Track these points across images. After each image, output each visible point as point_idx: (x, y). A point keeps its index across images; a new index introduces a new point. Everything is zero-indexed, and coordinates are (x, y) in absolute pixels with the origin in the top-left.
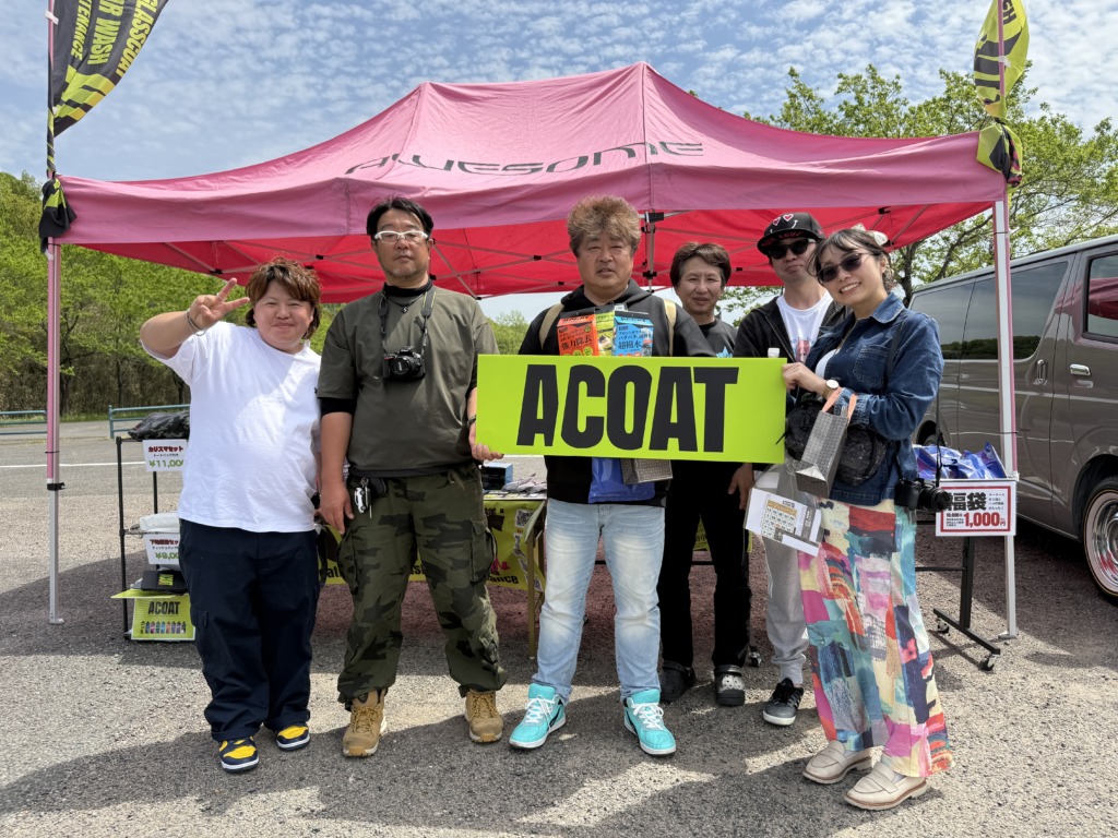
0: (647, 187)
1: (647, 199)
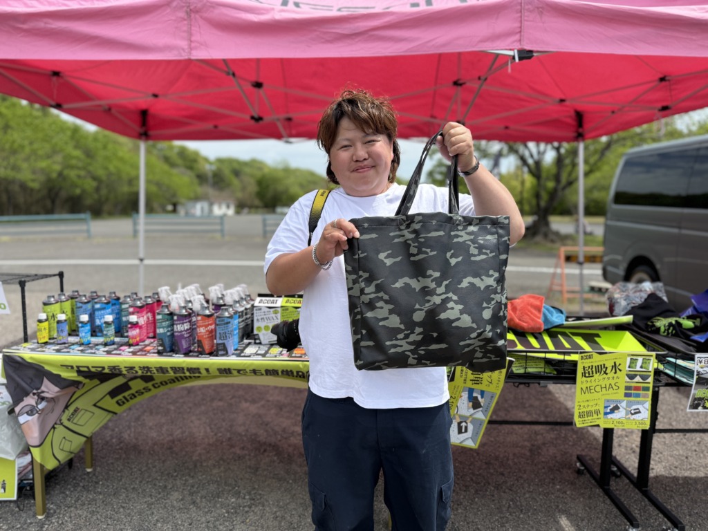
0: (518, 25)
1: (517, 37)
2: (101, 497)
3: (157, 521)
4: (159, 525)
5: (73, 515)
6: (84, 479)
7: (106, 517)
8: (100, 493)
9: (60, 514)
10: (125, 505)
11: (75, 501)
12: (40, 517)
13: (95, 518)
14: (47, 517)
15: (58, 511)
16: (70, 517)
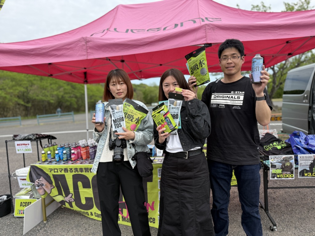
2: (66, 216)
3: (84, 223)
4: (84, 225)
5: (56, 221)
6: (61, 210)
7: (66, 222)
8: (66, 215)
9: (51, 221)
10: (73, 218)
11: (57, 217)
12: (45, 222)
13: (63, 222)
14: (47, 222)
15: (51, 220)
16: (55, 222)
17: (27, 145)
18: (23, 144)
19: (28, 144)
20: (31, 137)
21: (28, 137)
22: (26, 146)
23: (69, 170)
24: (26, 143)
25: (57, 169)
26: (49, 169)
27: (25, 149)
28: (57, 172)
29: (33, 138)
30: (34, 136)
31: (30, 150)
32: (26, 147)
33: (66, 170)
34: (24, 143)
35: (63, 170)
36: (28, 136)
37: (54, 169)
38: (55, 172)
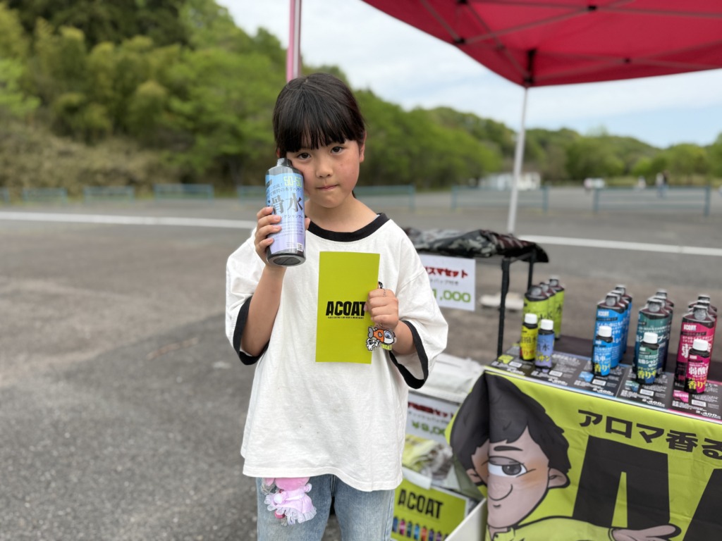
17: (456, 274)
18: (440, 271)
19: (464, 274)
20: (475, 244)
21: (460, 241)
22: (451, 278)
23: (701, 443)
24: (452, 268)
25: (629, 425)
26: (581, 411)
27: (445, 292)
28: (628, 434)
29: (485, 251)
30: (488, 240)
31: (466, 297)
32: (451, 282)
33: (682, 440)
34: (444, 267)
35: (665, 436)
36: (463, 238)
37: (610, 420)
38: (609, 429)
